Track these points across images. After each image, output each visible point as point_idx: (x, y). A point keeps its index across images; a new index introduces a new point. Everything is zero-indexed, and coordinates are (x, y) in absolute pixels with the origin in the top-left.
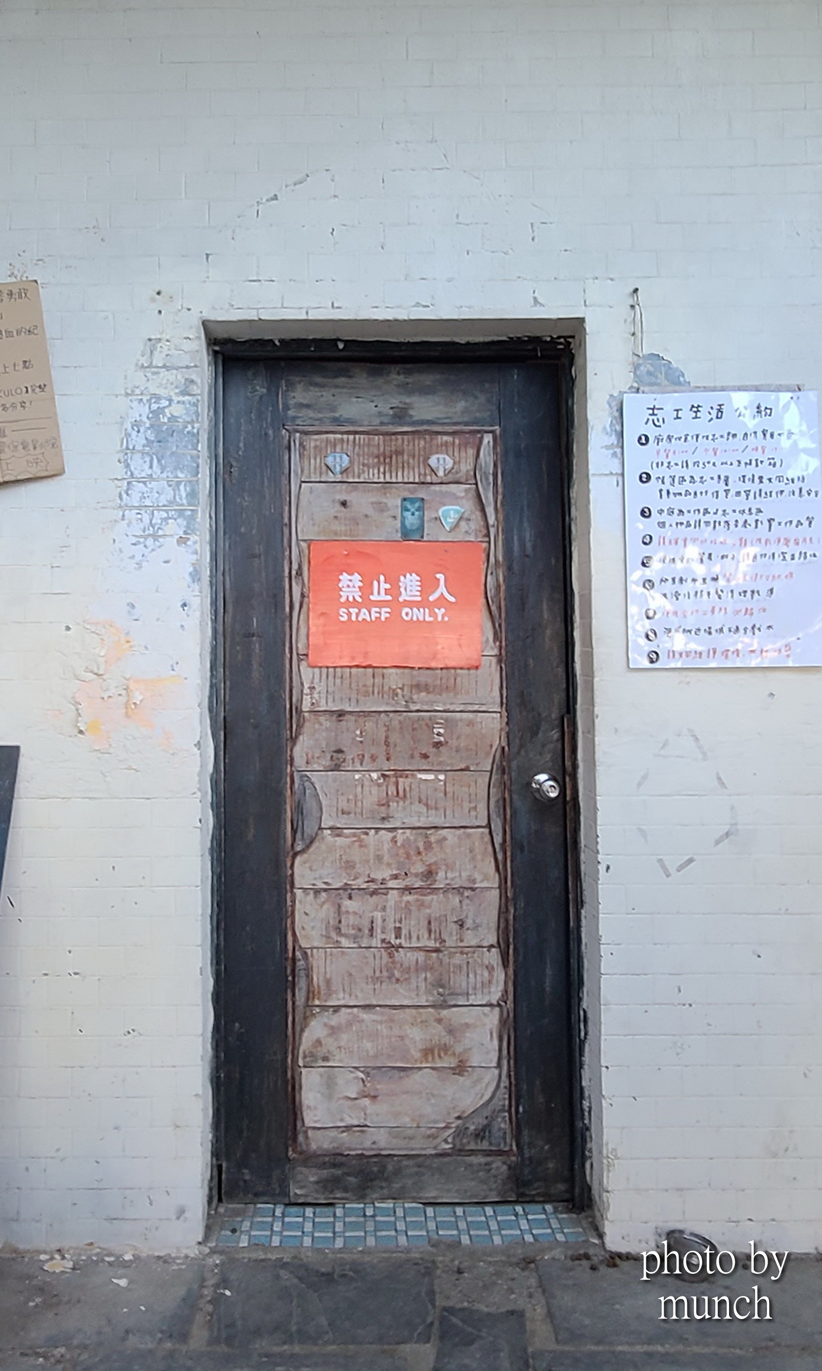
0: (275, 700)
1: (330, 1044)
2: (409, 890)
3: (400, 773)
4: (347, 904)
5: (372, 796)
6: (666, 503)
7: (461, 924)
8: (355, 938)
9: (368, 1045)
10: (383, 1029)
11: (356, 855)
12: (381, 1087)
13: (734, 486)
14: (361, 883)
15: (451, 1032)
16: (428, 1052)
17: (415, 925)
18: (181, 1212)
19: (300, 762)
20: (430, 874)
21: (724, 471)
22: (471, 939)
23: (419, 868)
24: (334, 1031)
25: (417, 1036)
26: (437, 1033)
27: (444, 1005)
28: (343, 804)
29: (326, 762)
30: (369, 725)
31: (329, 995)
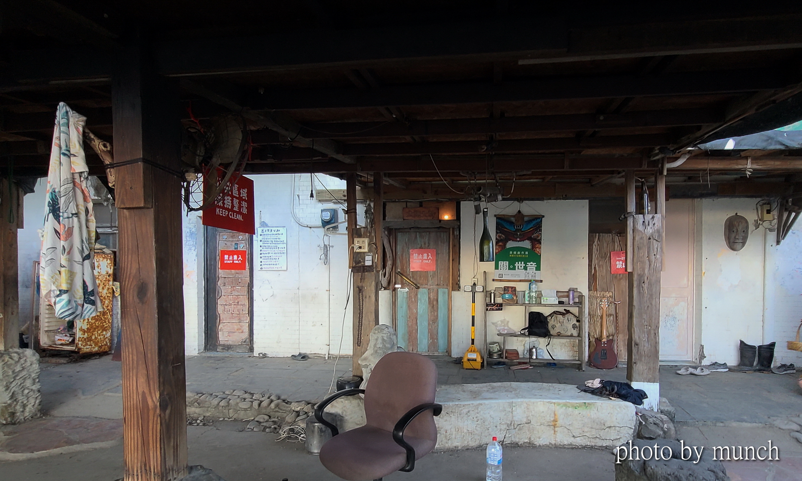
0: (215, 275)
1: (223, 328)
2: (235, 305)
3: (234, 287)
4: (226, 307)
5: (230, 290)
6: (263, 245)
7: (243, 310)
8: (227, 312)
9: (229, 328)
10: (231, 326)
11: (227, 299)
12: (231, 334)
13: (273, 242)
14: (228, 304)
15: (241, 326)
16: (237, 330)
17: (236, 310)
18: (195, 349)
19: (219, 285)
20: (238, 302)
21: (272, 240)
22: (244, 313)
23: (237, 301)
24: (224, 326)
25: (236, 327)
26: (239, 327)
27: (240, 322)
28: (225, 291)
29: (223, 285)
30: (229, 279)
31: (223, 320)
